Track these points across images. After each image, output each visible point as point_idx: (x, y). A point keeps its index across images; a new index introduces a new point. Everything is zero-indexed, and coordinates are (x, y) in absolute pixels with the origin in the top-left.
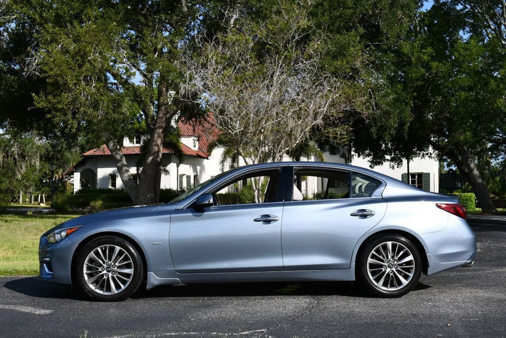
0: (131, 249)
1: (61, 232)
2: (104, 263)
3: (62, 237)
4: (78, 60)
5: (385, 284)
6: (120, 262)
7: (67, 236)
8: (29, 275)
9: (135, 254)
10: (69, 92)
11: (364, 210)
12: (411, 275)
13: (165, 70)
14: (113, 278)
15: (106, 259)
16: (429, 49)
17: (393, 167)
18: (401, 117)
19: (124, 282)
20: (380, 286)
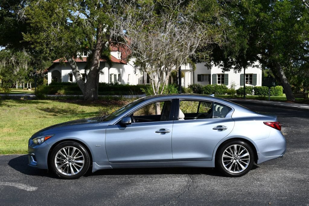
0: (83, 148)
1: (41, 138)
2: (67, 157)
3: (41, 141)
4: (49, 13)
5: (232, 169)
6: (76, 157)
7: (45, 141)
8: (23, 153)
9: (85, 152)
10: (44, 32)
11: (221, 126)
12: (248, 164)
13: (101, 18)
14: (72, 166)
15: (68, 154)
16: (260, 5)
17: (236, 72)
18: (242, 46)
19: (79, 168)
20: (229, 170)
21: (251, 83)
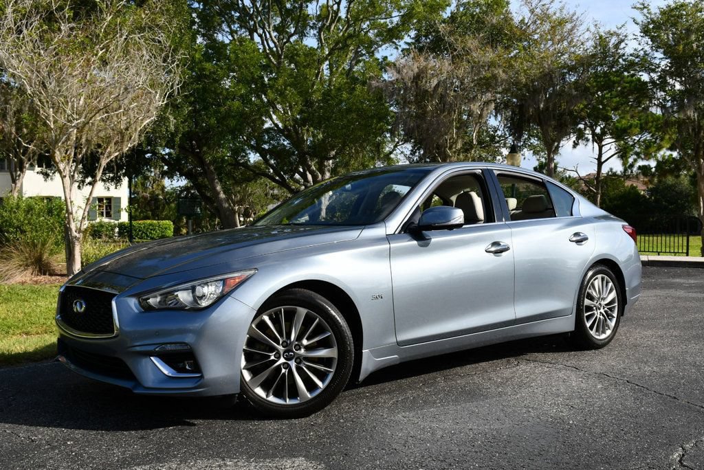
11: (578, 234)
12: (615, 315)
15: (281, 334)
19: (322, 376)
20: (594, 334)
21: (108, 215)
